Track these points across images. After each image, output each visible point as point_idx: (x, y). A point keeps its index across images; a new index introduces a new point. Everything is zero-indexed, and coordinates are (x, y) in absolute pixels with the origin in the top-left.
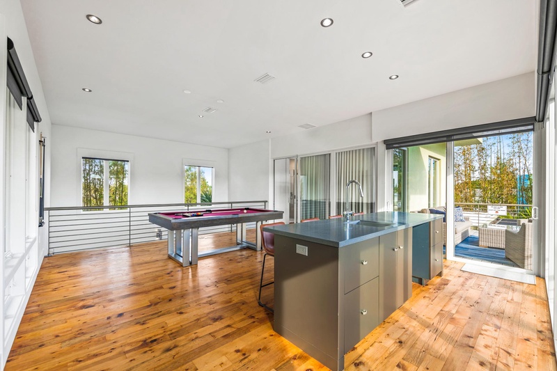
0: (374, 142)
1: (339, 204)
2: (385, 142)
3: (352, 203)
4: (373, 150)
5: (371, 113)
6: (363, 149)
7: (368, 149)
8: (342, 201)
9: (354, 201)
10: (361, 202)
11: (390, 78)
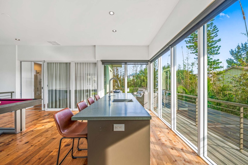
0: (97, 60)
1: (76, 91)
2: (102, 61)
3: (84, 90)
4: (95, 64)
5: (95, 46)
6: (90, 63)
7: (92, 63)
8: (78, 90)
9: (85, 89)
10: (89, 89)
11: (113, 31)
